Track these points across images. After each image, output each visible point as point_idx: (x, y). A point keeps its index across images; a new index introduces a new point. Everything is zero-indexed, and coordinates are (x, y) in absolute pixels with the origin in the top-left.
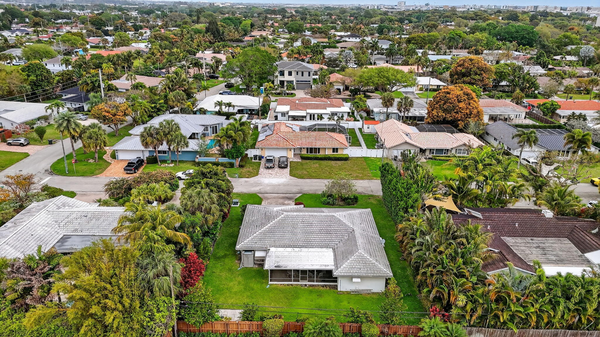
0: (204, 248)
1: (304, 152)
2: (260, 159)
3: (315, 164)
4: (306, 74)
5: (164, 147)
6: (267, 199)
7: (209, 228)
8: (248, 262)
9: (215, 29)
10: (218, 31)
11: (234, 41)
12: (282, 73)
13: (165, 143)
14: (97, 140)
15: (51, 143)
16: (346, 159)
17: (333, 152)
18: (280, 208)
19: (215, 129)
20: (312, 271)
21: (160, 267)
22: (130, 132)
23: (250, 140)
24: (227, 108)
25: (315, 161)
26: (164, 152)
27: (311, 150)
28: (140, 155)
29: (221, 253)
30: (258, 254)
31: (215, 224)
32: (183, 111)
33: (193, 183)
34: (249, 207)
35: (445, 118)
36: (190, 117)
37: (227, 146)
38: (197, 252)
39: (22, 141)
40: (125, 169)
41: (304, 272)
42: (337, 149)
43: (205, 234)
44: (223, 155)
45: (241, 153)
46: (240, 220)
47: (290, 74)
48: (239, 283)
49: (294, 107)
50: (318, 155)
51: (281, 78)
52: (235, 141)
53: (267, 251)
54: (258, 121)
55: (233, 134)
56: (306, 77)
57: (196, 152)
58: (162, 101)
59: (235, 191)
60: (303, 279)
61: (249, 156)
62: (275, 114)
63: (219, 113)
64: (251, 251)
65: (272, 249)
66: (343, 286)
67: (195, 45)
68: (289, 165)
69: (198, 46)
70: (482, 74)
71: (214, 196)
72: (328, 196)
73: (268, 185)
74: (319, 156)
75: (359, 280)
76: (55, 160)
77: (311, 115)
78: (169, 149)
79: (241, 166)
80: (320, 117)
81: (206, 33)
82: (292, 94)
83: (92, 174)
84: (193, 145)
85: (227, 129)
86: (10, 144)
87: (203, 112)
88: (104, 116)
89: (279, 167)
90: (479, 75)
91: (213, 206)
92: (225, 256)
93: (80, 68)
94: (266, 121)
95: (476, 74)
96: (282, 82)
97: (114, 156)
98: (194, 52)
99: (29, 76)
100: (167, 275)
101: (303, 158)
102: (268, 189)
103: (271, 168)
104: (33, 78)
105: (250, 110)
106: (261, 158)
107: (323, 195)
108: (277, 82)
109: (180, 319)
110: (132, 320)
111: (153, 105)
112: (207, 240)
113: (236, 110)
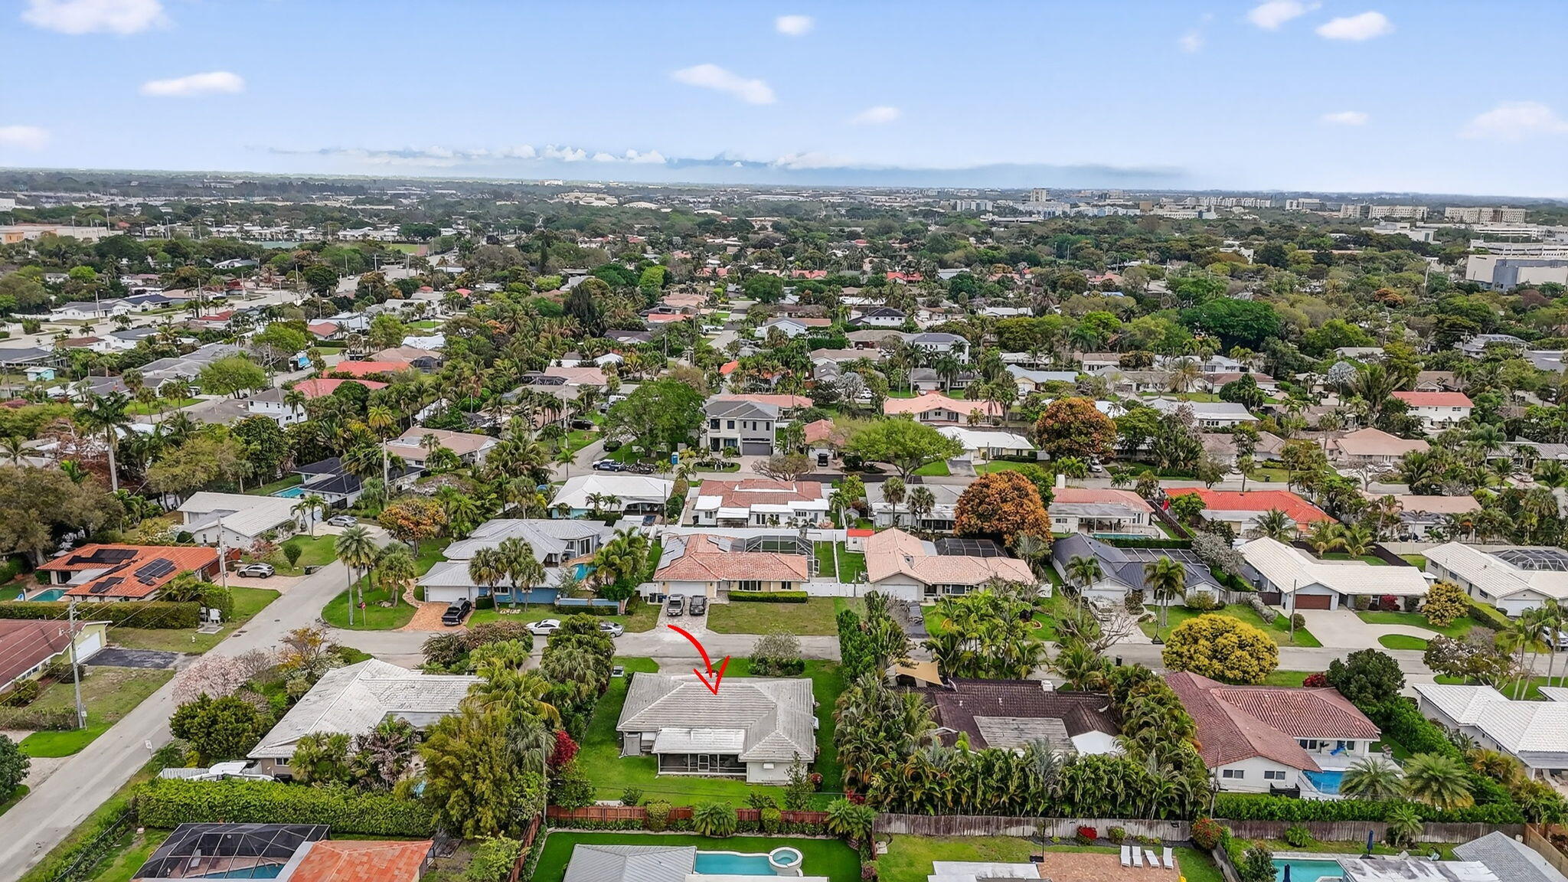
0: (576, 727)
1: (735, 588)
2: (660, 600)
3: (749, 610)
4: (761, 426)
5: (506, 581)
6: (667, 665)
7: (581, 701)
8: (632, 749)
9: (584, 306)
10: (590, 309)
11: (624, 329)
12: (716, 424)
13: (507, 575)
14: (400, 570)
15: (308, 572)
16: (804, 600)
17: (783, 587)
18: (680, 677)
19: (586, 546)
20: (713, 757)
21: (531, 738)
22: (445, 554)
23: (644, 567)
24: (609, 505)
25: (753, 603)
26: (504, 589)
27: (746, 585)
28: (465, 595)
29: (597, 739)
30: (645, 737)
31: (590, 697)
32: (531, 512)
33: (560, 640)
34: (637, 676)
35: (982, 528)
36: (543, 524)
37: (607, 579)
38: (568, 731)
39: (265, 569)
40: (444, 619)
41: (704, 758)
42: (789, 583)
43: (578, 709)
44: (600, 593)
45: (629, 592)
46: (623, 695)
47: (731, 425)
48: (620, 773)
49: (730, 500)
50: (757, 593)
51: (712, 434)
52: (619, 573)
53: (656, 732)
54: (662, 527)
55: (618, 561)
56: (761, 432)
57: (556, 590)
58: (494, 496)
59: (617, 653)
60: (703, 767)
61: (642, 595)
62: (694, 514)
63: (593, 515)
64: (636, 733)
65: (664, 730)
66: (754, 775)
67: (541, 346)
68: (706, 612)
69: (549, 348)
70: (1091, 433)
71: (590, 657)
72: (760, 661)
73: (669, 644)
74: (760, 596)
75: (771, 766)
76: (326, 601)
77: (758, 516)
78: (514, 584)
79: (629, 613)
80: (775, 521)
81: (565, 314)
82: (733, 465)
83: (390, 625)
84: (553, 578)
85: (608, 552)
86: (243, 575)
87: (565, 511)
88: (401, 527)
89: (692, 615)
90: (1086, 435)
91: (588, 672)
92: (602, 743)
93: (332, 421)
94: (677, 529)
95: (1080, 433)
96: (716, 442)
97: (420, 595)
98: (541, 363)
99: (248, 443)
100: (538, 746)
101: (733, 598)
102: (669, 651)
103: (677, 615)
104: (256, 446)
105: (649, 505)
106: (661, 598)
107: (752, 660)
108: (705, 443)
109: (552, 802)
110: (501, 794)
111: (479, 503)
112: (579, 715)
113: (623, 508)
